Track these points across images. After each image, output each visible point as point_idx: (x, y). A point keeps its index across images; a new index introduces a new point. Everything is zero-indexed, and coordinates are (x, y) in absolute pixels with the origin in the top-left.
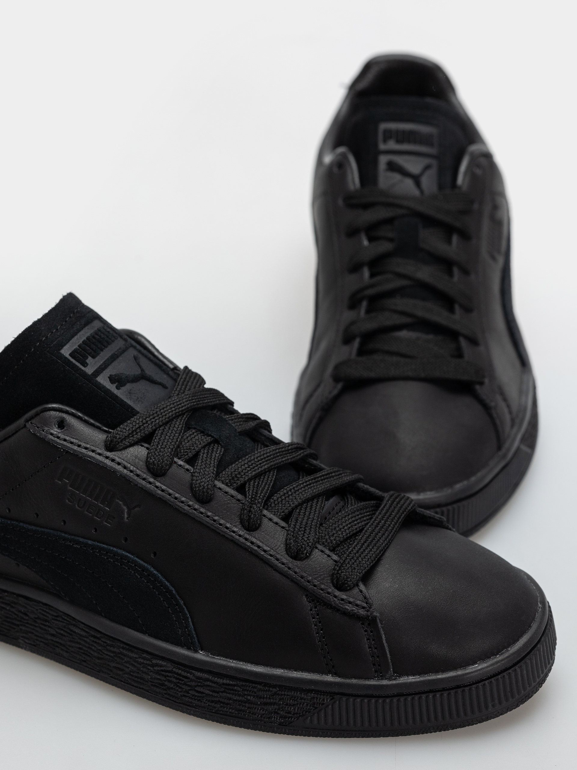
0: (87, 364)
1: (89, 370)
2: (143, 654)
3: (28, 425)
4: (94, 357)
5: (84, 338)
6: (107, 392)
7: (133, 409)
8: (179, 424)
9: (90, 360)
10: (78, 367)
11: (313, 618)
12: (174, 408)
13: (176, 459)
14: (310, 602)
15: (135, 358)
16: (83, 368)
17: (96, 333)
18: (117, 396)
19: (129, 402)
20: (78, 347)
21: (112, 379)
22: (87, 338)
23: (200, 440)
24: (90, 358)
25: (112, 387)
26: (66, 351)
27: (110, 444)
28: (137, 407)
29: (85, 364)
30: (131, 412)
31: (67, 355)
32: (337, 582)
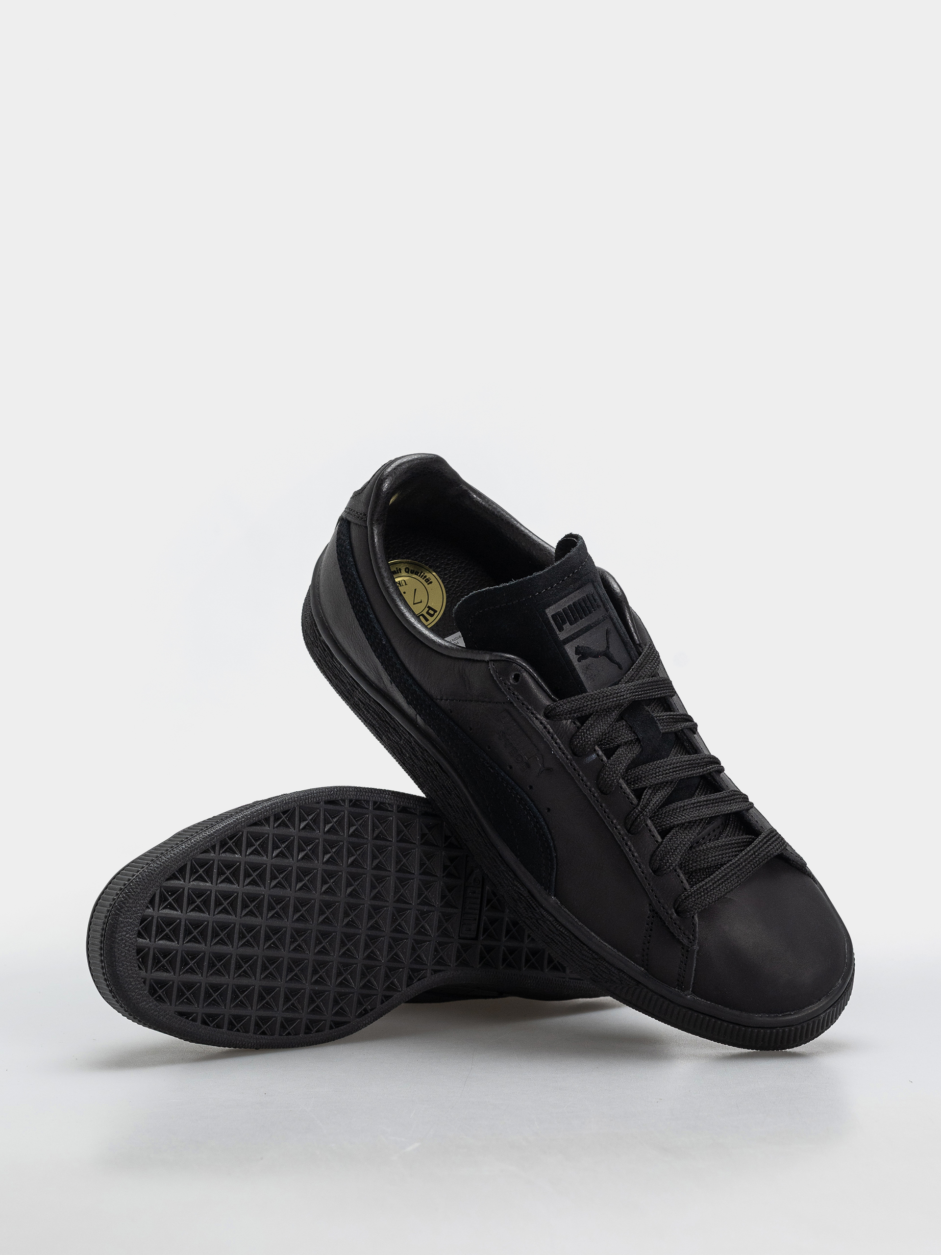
0: (563, 629)
1: (562, 636)
2: (510, 871)
3: (491, 665)
4: (571, 624)
5: (571, 603)
6: (569, 662)
7: (583, 685)
8: (615, 714)
9: (567, 626)
10: (554, 630)
11: (647, 924)
12: (616, 698)
13: (597, 748)
14: (650, 911)
15: (608, 632)
16: (558, 633)
17: (584, 600)
18: (575, 669)
19: (582, 676)
20: (562, 611)
21: (578, 651)
22: (574, 604)
23: (626, 735)
24: (568, 623)
25: (574, 657)
26: (550, 612)
27: (549, 713)
28: (587, 684)
29: (561, 629)
30: (580, 688)
31: (550, 616)
32: (677, 908)
